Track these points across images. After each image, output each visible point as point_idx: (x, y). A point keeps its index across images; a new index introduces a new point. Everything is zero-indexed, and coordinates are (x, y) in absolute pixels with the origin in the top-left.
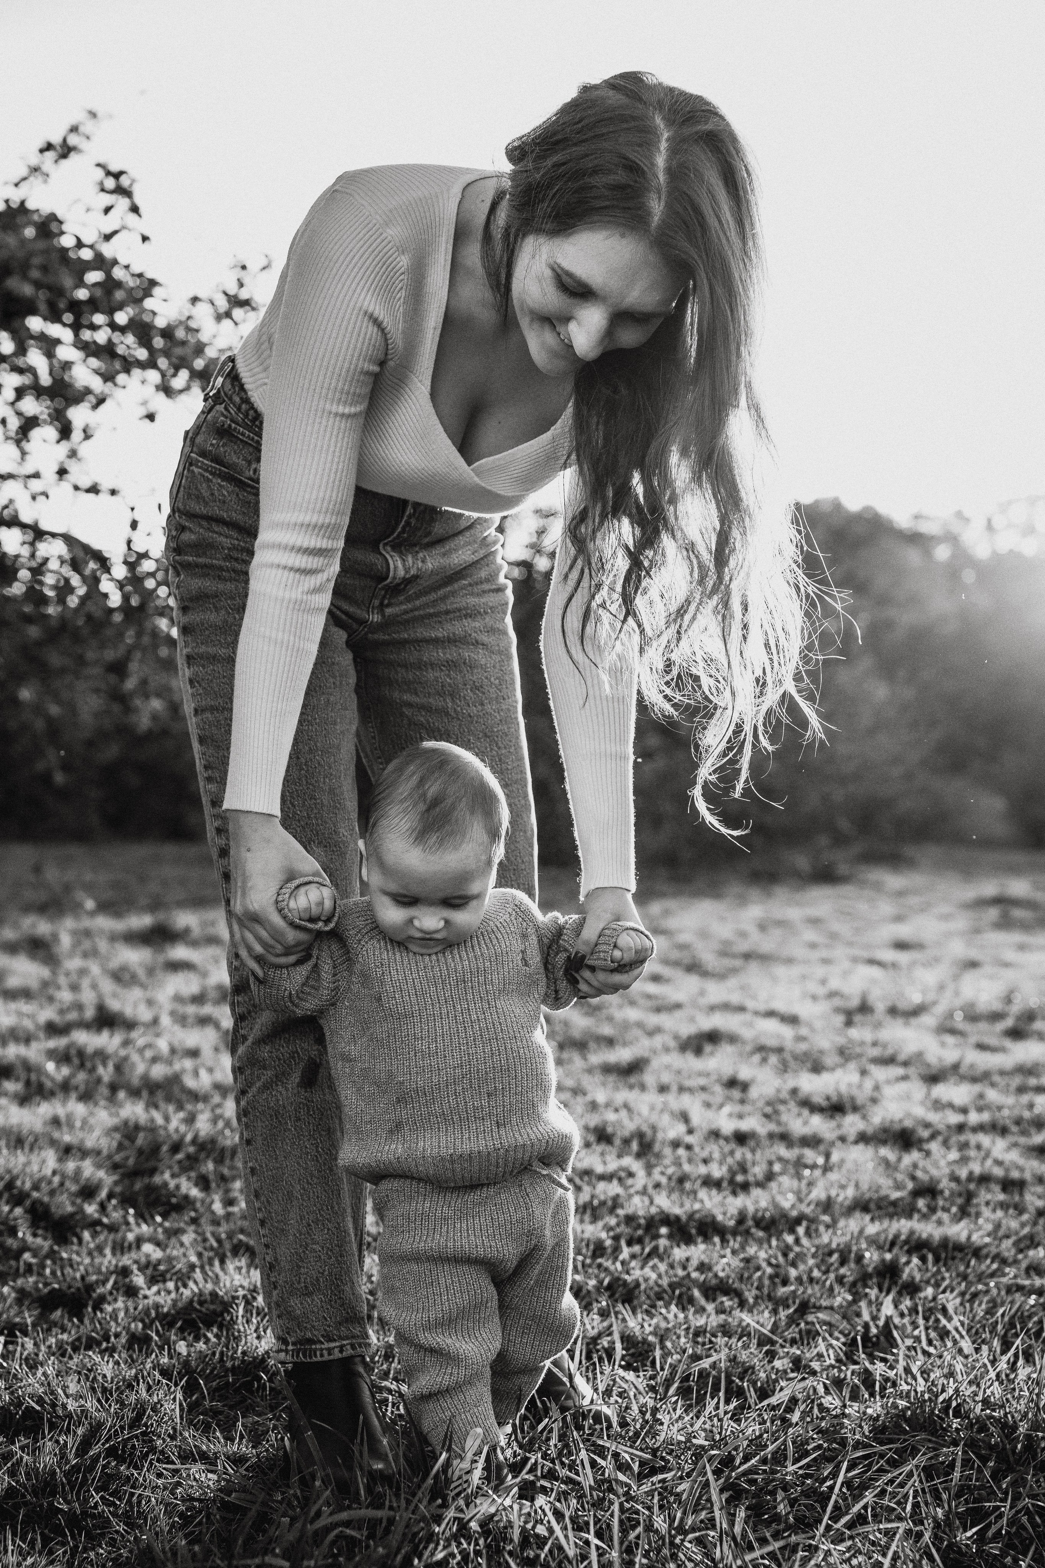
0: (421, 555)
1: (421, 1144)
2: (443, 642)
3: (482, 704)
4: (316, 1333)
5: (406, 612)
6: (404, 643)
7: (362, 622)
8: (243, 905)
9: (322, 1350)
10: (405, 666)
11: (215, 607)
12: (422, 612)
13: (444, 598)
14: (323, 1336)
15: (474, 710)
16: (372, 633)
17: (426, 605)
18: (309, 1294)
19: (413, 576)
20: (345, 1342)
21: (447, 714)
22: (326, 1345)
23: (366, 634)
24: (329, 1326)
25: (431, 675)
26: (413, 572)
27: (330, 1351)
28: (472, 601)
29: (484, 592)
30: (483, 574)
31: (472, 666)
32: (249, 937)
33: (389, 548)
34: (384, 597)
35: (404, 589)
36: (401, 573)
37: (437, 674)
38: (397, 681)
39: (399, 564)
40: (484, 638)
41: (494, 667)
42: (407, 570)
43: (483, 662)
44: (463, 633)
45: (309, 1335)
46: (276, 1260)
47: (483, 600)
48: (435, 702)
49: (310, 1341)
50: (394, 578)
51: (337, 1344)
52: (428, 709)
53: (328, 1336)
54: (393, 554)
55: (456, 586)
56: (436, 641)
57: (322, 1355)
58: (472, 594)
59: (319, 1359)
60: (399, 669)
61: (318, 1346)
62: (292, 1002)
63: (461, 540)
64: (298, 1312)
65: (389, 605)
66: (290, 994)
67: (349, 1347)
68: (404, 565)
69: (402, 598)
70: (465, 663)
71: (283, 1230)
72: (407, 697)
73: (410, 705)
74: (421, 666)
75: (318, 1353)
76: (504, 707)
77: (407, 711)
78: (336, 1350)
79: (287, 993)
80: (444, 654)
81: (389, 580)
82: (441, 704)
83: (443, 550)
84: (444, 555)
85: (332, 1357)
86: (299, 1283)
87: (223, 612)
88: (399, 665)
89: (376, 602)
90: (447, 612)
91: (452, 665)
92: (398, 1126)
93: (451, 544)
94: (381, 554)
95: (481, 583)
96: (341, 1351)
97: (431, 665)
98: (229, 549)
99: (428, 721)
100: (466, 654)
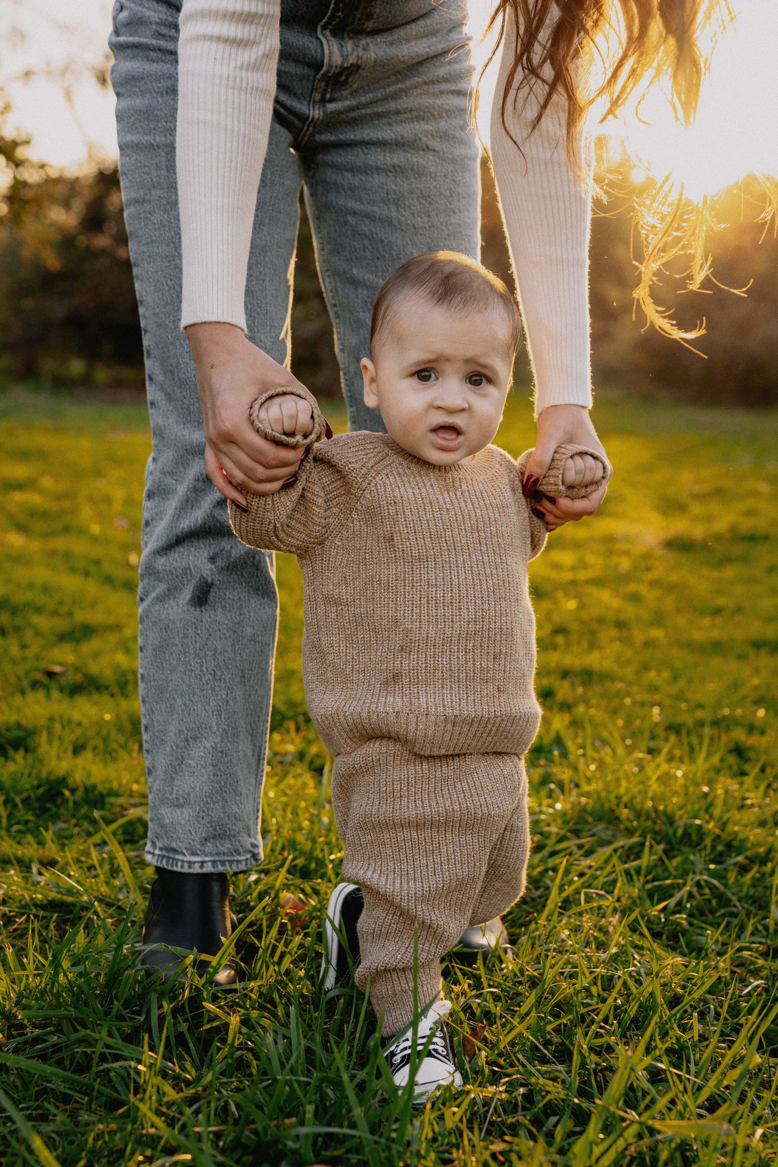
0: (363, 42)
1: (423, 699)
2: (391, 145)
3: (429, 216)
4: (180, 844)
5: (352, 109)
6: (352, 144)
7: (304, 118)
8: (216, 427)
9: (183, 861)
10: (352, 169)
11: (141, 91)
12: (369, 111)
13: (394, 96)
14: (186, 849)
15: (419, 222)
16: (319, 133)
17: (375, 102)
18: (180, 806)
19: (352, 65)
20: (207, 859)
21: (391, 223)
22: (188, 858)
23: (312, 134)
24: (194, 840)
25: (377, 180)
26: (352, 60)
27: (190, 863)
28: (427, 101)
29: (442, 92)
30: (441, 72)
31: (419, 173)
32: (228, 463)
33: (327, 32)
34: (325, 90)
35: (346, 81)
36: (337, 60)
37: (383, 180)
38: (343, 186)
39: (335, 49)
40: (435, 143)
41: (445, 176)
42: (345, 57)
43: (433, 169)
44: (412, 137)
45: (174, 845)
46: (154, 767)
47: (439, 101)
48: (378, 210)
49: (174, 850)
50: (330, 66)
51: (199, 859)
52: (371, 218)
53: (192, 850)
54: (330, 38)
55: (408, 83)
56: (382, 144)
57: (182, 867)
58: (427, 94)
59: (179, 869)
60: (346, 173)
61: (181, 857)
62: (277, 537)
63: (414, 29)
64: (167, 821)
65: (332, 100)
66: (275, 527)
67: (210, 864)
68: (341, 51)
69: (346, 93)
70: (412, 169)
71: (162, 740)
72: (352, 204)
73: (354, 213)
74: (366, 170)
75: (179, 864)
76: (453, 221)
77: (350, 219)
78: (197, 865)
79: (271, 527)
80: (391, 158)
81: (325, 68)
82: (385, 212)
83: (390, 38)
84: (391, 44)
85: (191, 871)
86: (171, 793)
87: (148, 96)
88: (347, 170)
89: (317, 96)
90: (397, 113)
91: (397, 170)
92: (396, 677)
93: (401, 33)
94: (318, 38)
95: (438, 82)
96: (202, 867)
97: (377, 169)
98: (157, 23)
99: (370, 230)
100: (415, 159)
